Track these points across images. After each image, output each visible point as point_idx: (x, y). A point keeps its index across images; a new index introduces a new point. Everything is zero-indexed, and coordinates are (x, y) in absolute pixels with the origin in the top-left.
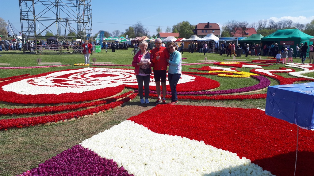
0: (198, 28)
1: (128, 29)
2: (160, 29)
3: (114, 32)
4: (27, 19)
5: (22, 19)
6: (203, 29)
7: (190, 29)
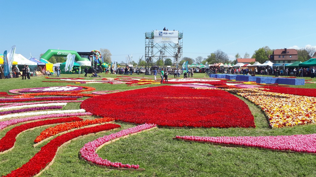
1: (211, 55)
6: (280, 54)
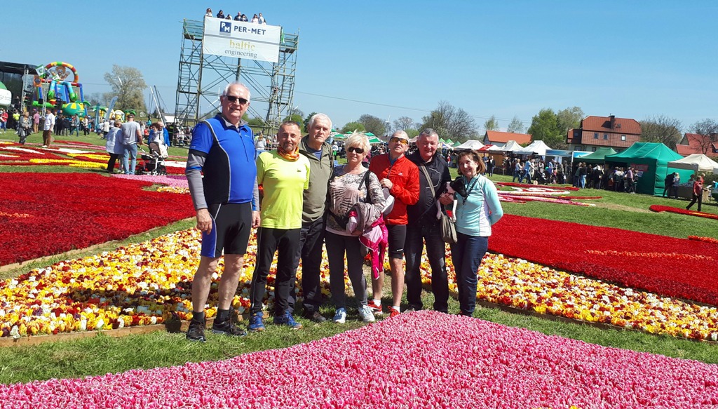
0: (583, 128)
1: (430, 116)
2: (495, 121)
3: (399, 121)
4: (187, 91)
5: (179, 91)
6: (599, 129)
7: (555, 127)
